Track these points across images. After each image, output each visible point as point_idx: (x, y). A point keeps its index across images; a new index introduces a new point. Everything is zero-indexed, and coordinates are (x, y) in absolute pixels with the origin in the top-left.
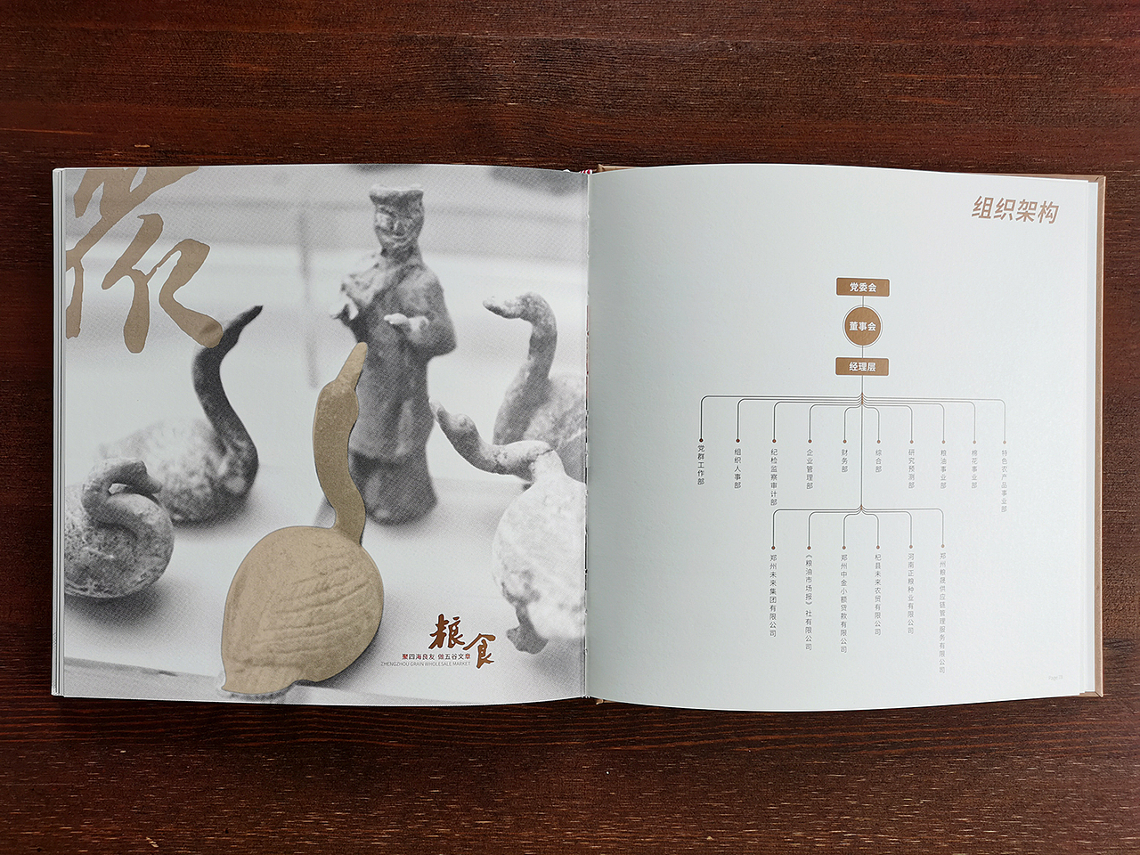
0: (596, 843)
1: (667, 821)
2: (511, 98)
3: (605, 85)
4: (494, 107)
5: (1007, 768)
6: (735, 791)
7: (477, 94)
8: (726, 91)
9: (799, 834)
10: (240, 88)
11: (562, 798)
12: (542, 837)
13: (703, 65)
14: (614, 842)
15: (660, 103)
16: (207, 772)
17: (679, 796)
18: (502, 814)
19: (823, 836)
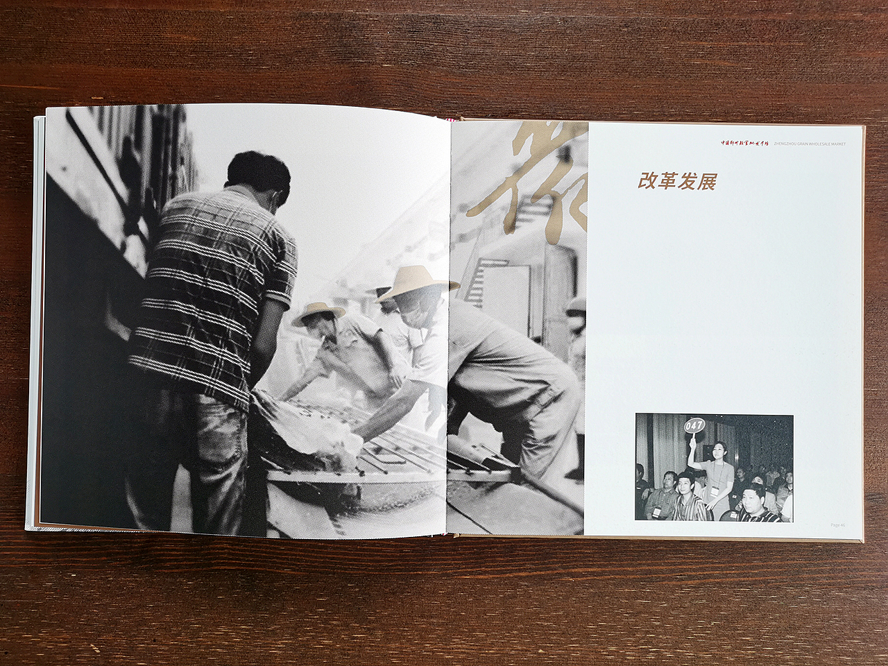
0: (449, 653)
1: (506, 636)
2: (386, 61)
3: (460, 51)
4: (372, 68)
5: (782, 597)
6: (561, 613)
7: (359, 57)
8: (555, 55)
9: (613, 648)
10: (174, 54)
11: (422, 617)
12: (406, 648)
13: (537, 35)
14: (464, 653)
15: (503, 65)
16: (139, 592)
17: (516, 616)
18: (374, 629)
19: (633, 651)
